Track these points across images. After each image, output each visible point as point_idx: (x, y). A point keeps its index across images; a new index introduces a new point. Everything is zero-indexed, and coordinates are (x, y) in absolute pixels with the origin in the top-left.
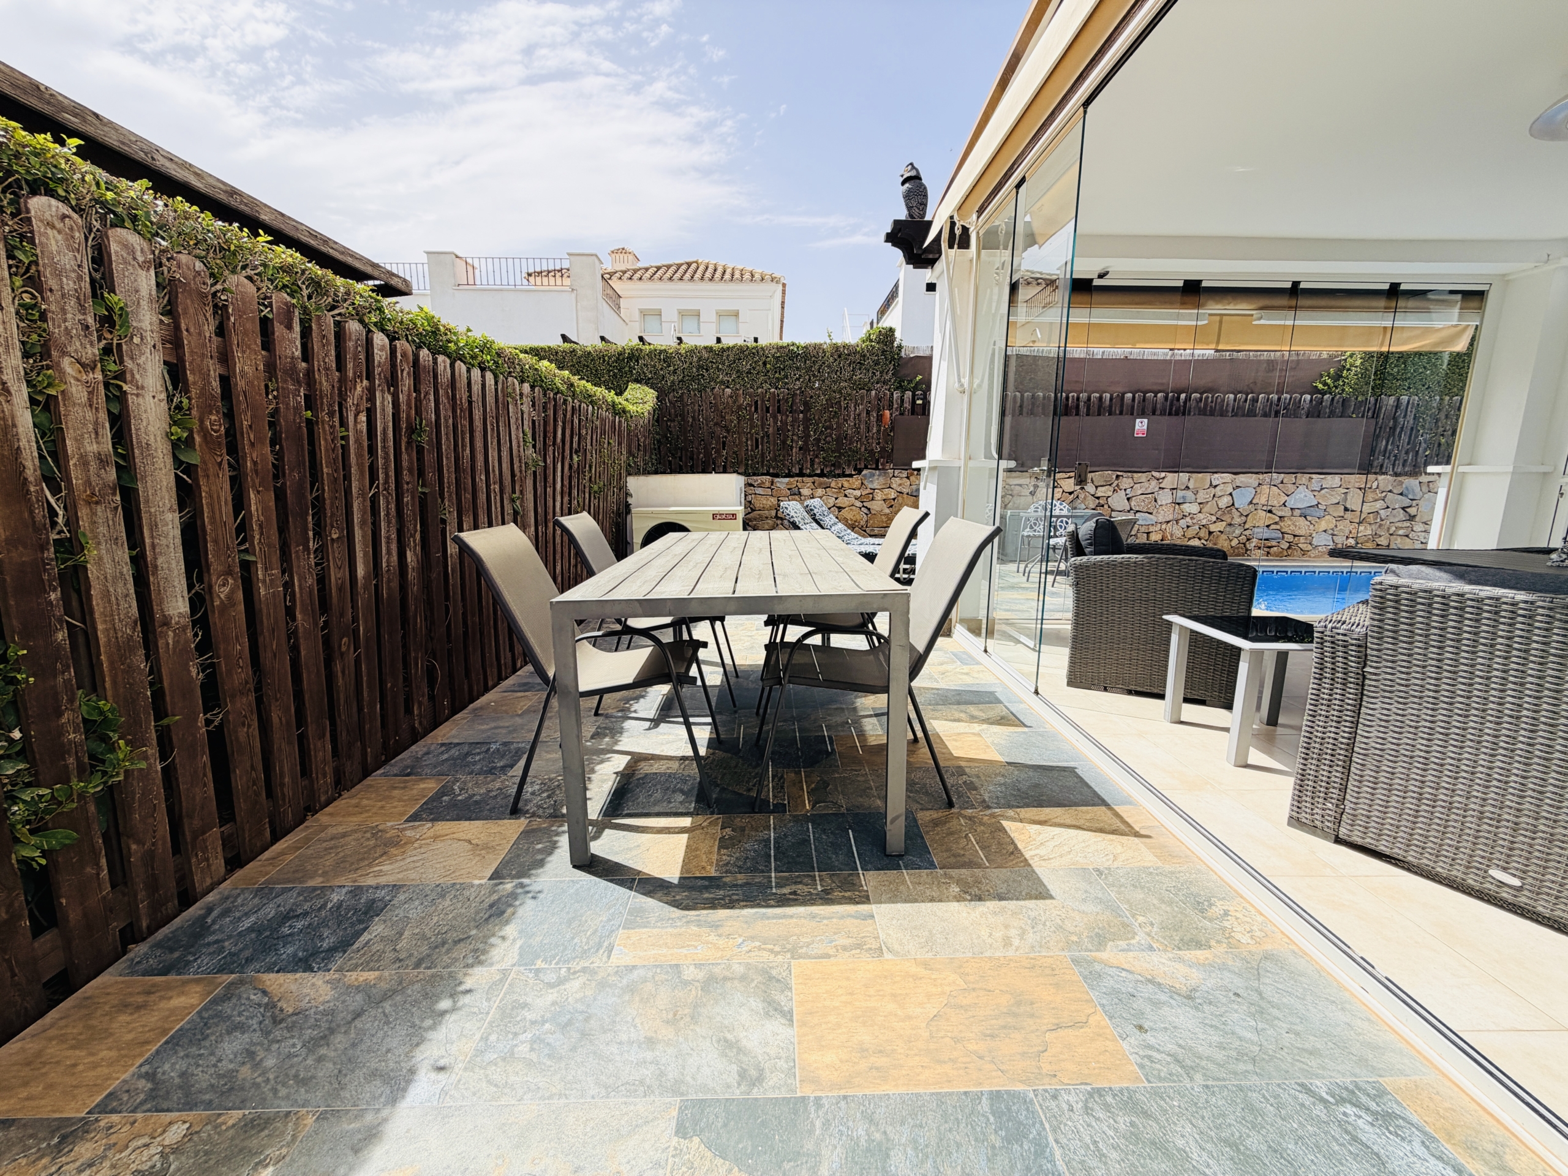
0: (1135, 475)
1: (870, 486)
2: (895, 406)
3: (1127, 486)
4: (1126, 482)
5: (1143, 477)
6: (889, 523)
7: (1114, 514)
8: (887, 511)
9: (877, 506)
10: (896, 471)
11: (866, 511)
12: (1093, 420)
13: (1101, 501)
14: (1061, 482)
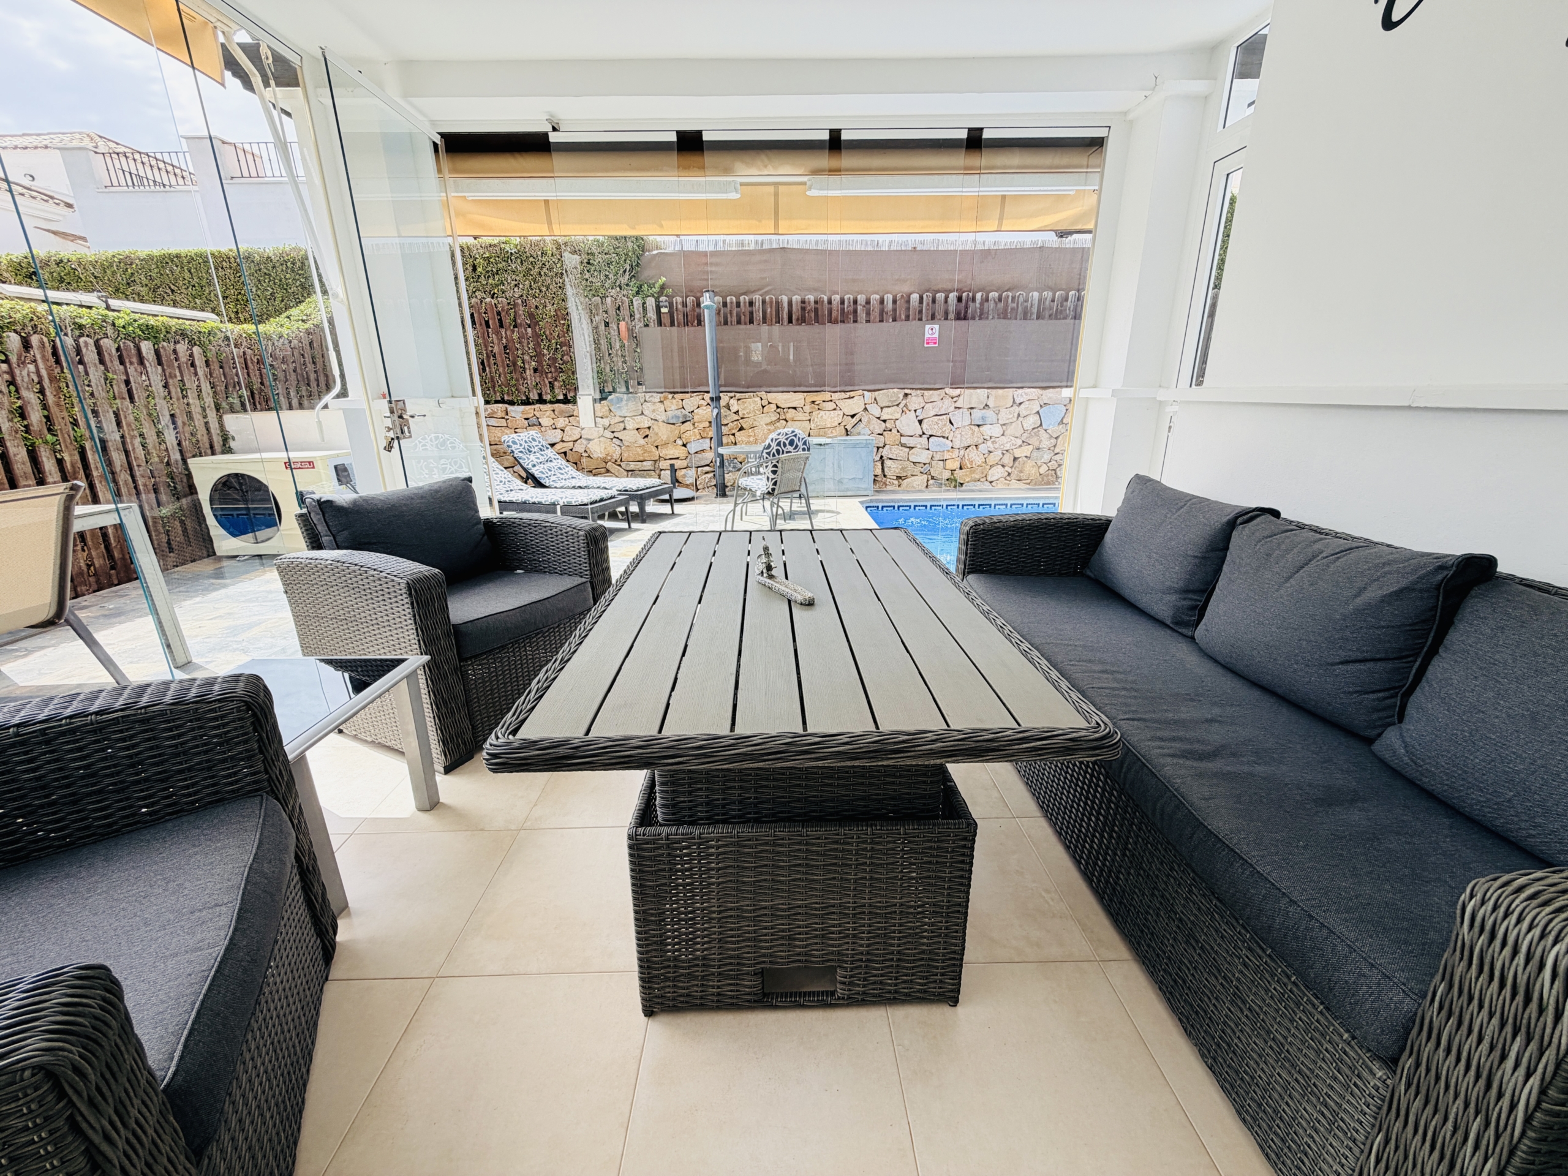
0: (926, 393)
1: (618, 413)
2: (637, 316)
3: (917, 406)
4: (915, 401)
5: (934, 395)
6: (647, 456)
7: (904, 440)
8: (642, 442)
9: (629, 436)
10: (648, 395)
11: (618, 442)
12: (875, 327)
13: (889, 425)
14: (841, 404)
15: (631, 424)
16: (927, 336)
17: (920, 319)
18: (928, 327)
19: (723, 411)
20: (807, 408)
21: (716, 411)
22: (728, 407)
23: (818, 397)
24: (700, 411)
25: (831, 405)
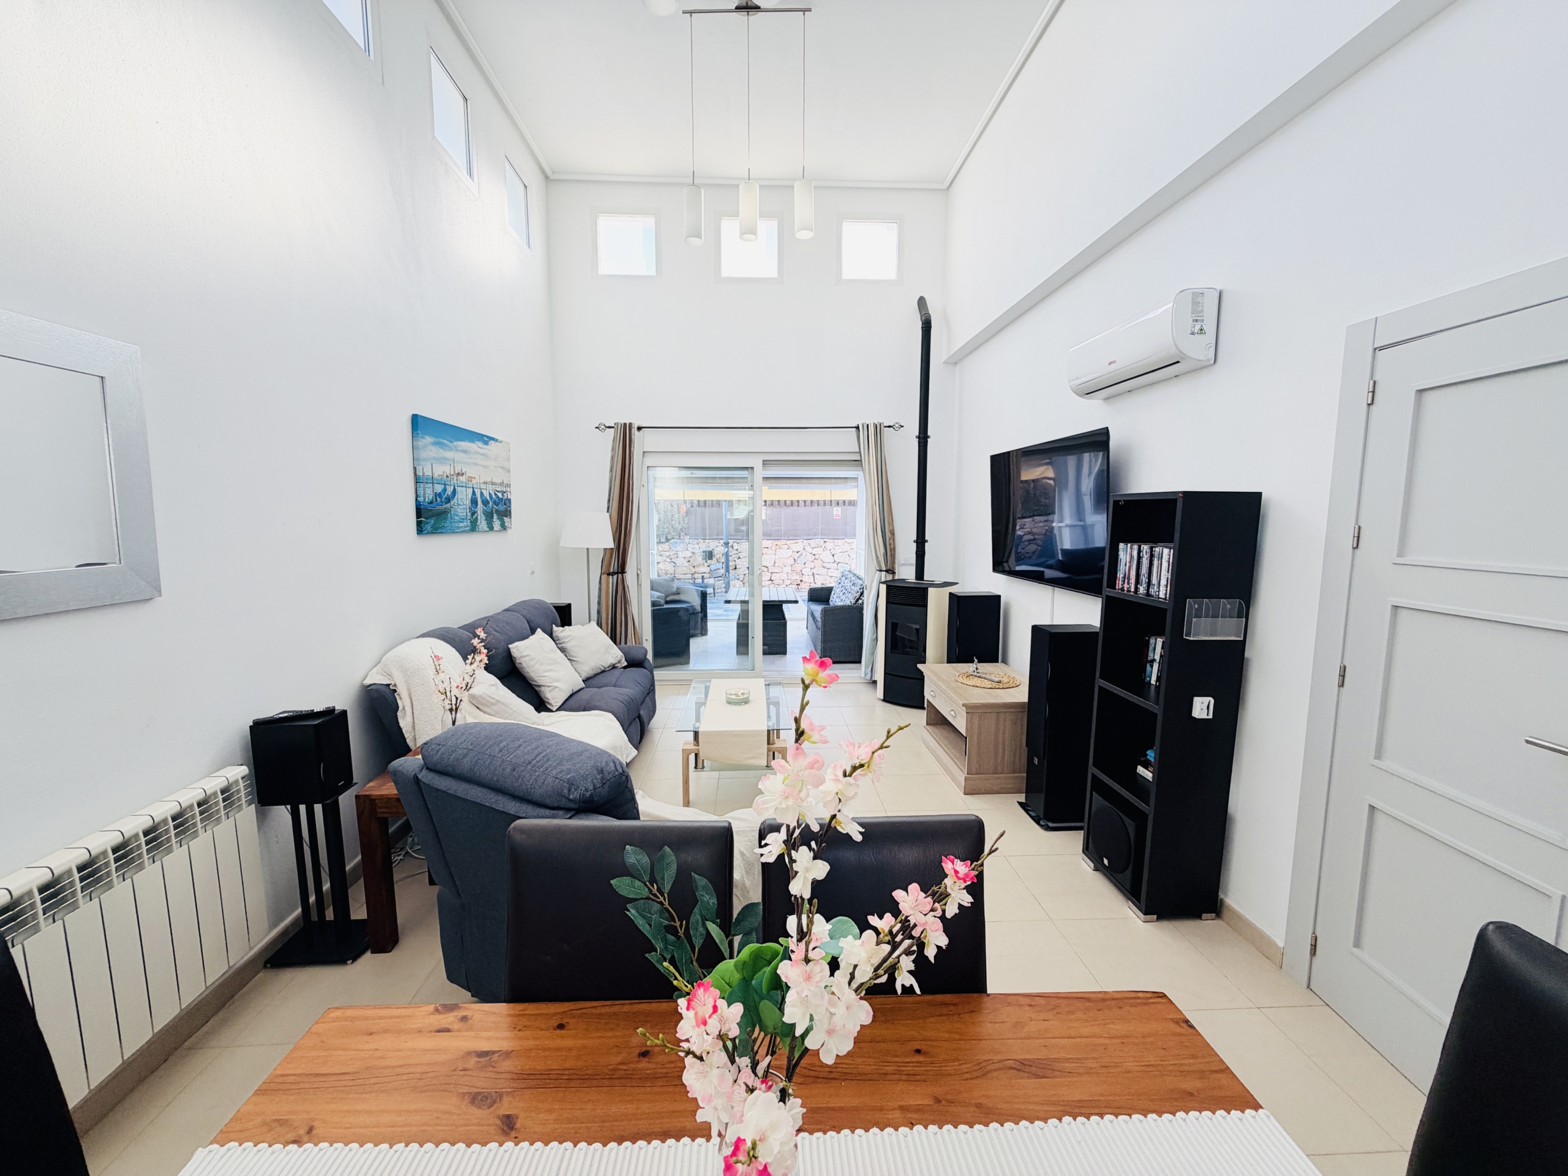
0: (835, 541)
1: (675, 549)
3: (830, 548)
4: (830, 544)
5: (840, 542)
6: (688, 571)
7: (824, 565)
8: (687, 564)
9: (679, 561)
10: (691, 541)
11: (674, 564)
12: (808, 509)
13: (816, 557)
14: (791, 546)
15: (681, 555)
16: (835, 513)
17: (831, 505)
18: (835, 509)
19: (730, 549)
20: (774, 548)
21: (726, 549)
22: (732, 547)
23: (779, 543)
24: (717, 549)
25: (786, 547)
